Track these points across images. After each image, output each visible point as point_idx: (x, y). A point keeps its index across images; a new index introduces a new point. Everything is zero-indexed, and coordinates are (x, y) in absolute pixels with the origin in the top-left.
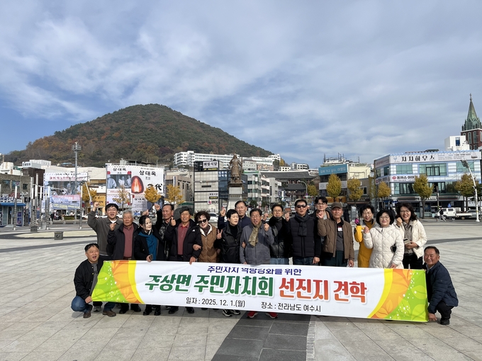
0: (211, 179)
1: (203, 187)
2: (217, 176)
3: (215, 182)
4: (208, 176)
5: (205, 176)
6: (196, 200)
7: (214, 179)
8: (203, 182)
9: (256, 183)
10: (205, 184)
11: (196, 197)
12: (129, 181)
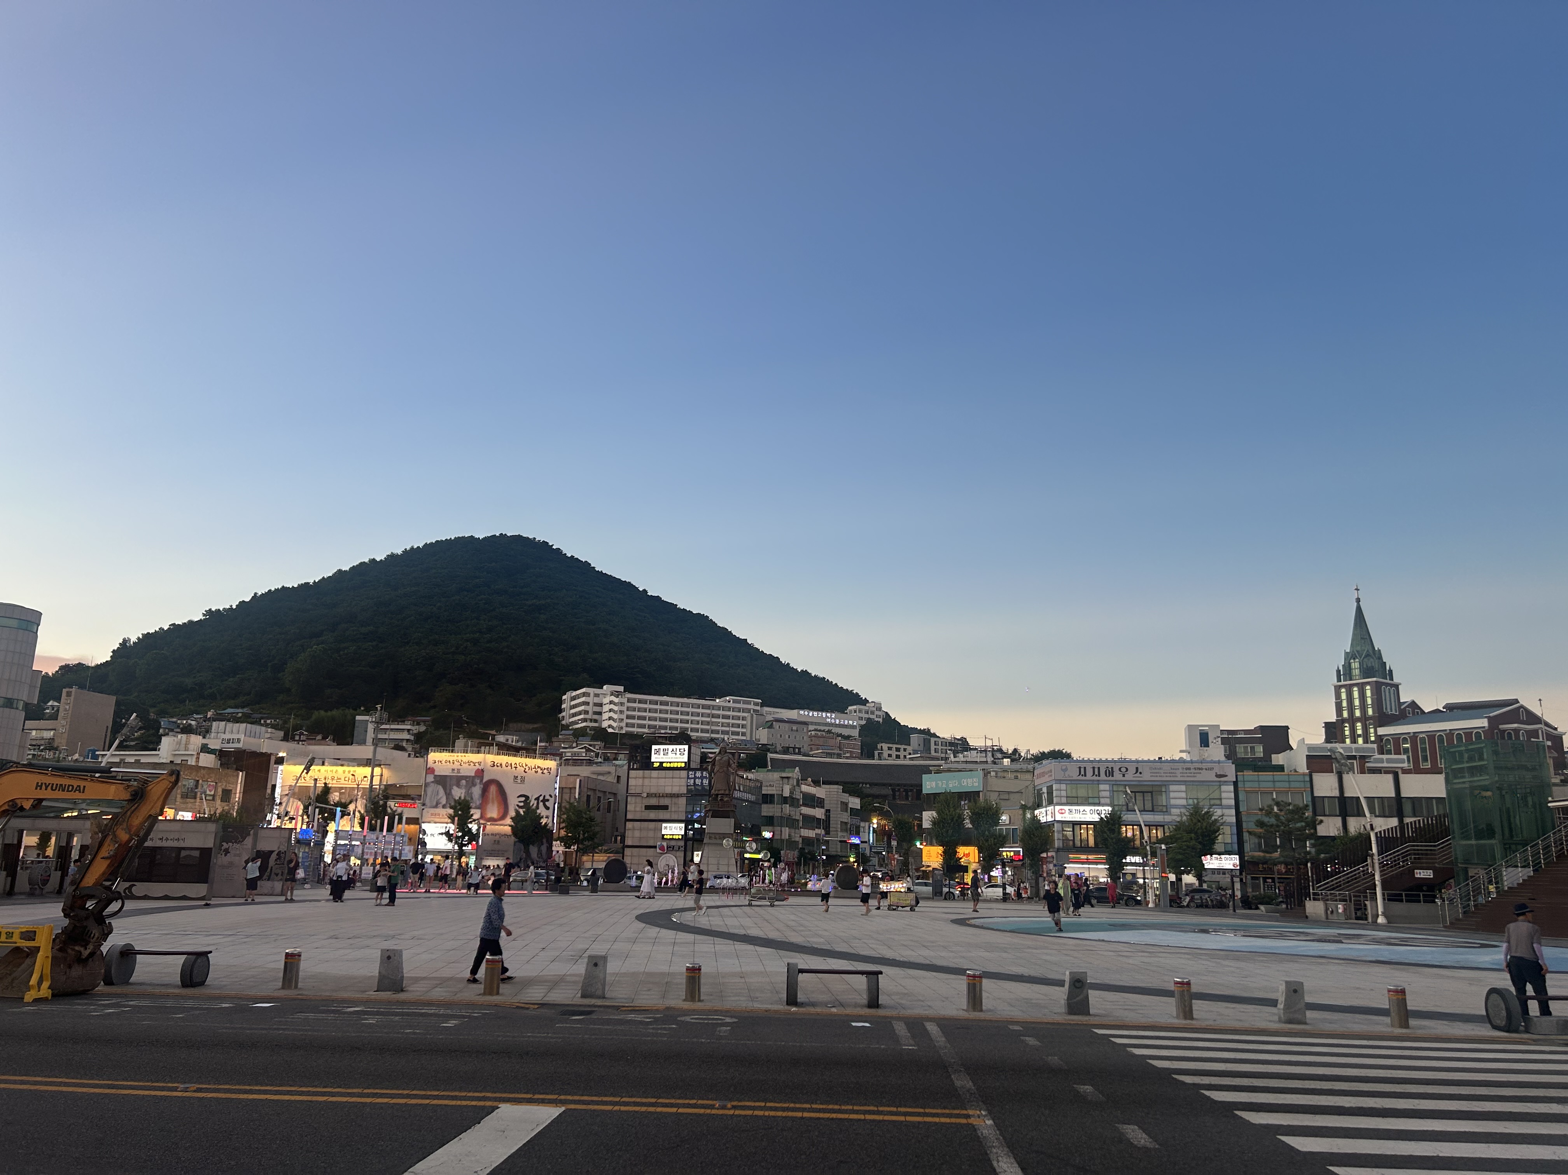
0: (668, 790)
1: (648, 808)
2: (683, 782)
3: (678, 796)
4: (662, 782)
5: (654, 781)
6: (629, 842)
7: (676, 790)
8: (649, 795)
9: (785, 800)
10: (653, 802)
11: (628, 834)
12: (477, 791)
